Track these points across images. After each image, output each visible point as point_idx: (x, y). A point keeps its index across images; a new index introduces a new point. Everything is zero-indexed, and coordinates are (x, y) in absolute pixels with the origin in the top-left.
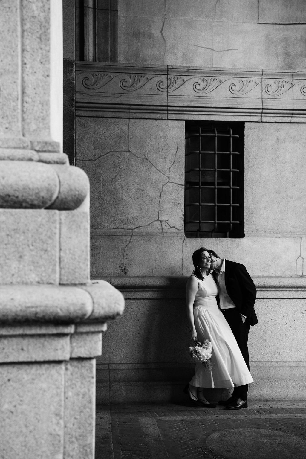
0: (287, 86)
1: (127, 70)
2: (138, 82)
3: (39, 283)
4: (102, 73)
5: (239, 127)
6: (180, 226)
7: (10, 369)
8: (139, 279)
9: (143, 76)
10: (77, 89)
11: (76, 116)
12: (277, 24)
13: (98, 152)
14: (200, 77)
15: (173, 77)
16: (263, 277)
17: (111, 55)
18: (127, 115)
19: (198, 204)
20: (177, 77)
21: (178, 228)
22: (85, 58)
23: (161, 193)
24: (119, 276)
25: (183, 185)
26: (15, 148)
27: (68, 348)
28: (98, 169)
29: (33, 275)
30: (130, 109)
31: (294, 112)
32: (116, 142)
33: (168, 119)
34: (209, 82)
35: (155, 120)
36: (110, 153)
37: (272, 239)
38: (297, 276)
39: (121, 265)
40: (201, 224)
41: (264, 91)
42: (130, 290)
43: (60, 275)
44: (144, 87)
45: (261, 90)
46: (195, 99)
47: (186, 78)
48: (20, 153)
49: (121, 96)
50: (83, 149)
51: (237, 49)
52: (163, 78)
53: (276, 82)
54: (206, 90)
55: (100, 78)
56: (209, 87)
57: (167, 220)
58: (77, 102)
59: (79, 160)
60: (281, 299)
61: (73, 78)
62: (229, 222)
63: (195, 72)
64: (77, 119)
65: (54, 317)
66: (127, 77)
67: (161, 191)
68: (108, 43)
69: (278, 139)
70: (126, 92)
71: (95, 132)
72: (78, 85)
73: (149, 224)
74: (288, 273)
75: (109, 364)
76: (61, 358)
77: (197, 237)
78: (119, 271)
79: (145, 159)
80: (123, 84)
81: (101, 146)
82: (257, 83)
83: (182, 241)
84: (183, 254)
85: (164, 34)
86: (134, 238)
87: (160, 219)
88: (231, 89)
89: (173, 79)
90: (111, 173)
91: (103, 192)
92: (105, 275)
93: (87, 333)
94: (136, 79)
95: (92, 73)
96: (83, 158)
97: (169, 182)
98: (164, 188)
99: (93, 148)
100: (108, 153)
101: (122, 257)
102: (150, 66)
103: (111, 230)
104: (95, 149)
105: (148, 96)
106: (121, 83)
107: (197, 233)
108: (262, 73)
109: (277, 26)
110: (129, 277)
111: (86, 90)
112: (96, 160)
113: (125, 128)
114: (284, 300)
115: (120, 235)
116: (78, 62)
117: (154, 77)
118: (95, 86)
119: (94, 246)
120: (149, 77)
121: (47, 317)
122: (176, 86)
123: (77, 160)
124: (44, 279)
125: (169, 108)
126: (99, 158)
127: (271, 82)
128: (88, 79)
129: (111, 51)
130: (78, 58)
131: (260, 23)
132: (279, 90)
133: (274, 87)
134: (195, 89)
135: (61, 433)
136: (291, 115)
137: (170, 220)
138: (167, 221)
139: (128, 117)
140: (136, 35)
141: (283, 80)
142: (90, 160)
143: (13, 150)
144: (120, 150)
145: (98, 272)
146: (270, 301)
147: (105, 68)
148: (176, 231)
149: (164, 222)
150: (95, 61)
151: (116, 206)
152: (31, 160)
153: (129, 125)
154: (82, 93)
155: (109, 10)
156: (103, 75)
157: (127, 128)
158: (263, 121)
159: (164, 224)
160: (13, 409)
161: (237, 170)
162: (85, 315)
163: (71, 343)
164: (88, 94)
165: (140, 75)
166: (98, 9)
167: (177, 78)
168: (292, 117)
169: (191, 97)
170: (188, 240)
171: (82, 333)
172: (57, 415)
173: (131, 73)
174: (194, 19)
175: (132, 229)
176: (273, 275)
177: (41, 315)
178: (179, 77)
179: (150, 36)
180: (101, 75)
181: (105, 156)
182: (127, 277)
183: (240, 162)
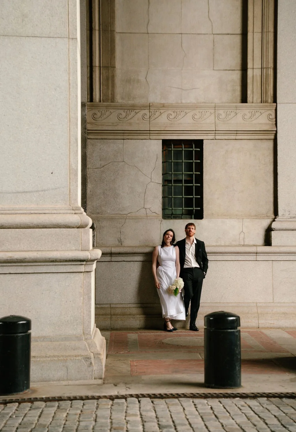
0: (233, 114)
1: (122, 107)
2: (130, 115)
3: (75, 250)
4: (105, 109)
5: (200, 143)
6: (159, 212)
7: (68, 274)
8: (130, 248)
9: (133, 111)
10: (88, 121)
11: (88, 139)
12: (227, 70)
13: (103, 163)
14: (172, 110)
15: (153, 110)
16: (216, 246)
17: (111, 97)
18: (122, 137)
19: (171, 197)
20: (156, 110)
21: (158, 213)
22: (93, 100)
23: (146, 189)
24: (117, 246)
25: (161, 184)
26: (68, 210)
27: (84, 268)
28: (103, 174)
29: (74, 248)
30: (124, 133)
31: (238, 132)
32: (115, 155)
33: (150, 139)
34: (178, 113)
35: (141, 140)
36: (111, 163)
37: (222, 220)
38: (240, 245)
39: (119, 239)
40: (173, 210)
41: (216, 118)
42: (124, 255)
43: (81, 247)
44: (133, 118)
45: (214, 118)
46: (169, 125)
47: (162, 111)
48: (69, 211)
49: (118, 125)
50: (93, 161)
51: (199, 88)
52: (146, 111)
53: (225, 112)
54: (176, 119)
55: (104, 113)
56: (178, 117)
57: (150, 207)
58: (88, 130)
59: (90, 168)
60: (226, 261)
61: (86, 114)
62: (192, 208)
63: (168, 107)
64: (89, 140)
65: (80, 260)
66: (121, 111)
67: (146, 188)
68: (109, 89)
69: (227, 151)
70: (121, 122)
71: (100, 149)
72: (89, 119)
73: (138, 211)
74: (234, 243)
75: (110, 304)
76: (82, 271)
77: (171, 219)
78: (117, 243)
79: (134, 167)
80: (119, 117)
81: (105, 159)
82: (212, 113)
83: (160, 222)
84: (161, 231)
85: (147, 80)
86: (127, 220)
87: (145, 207)
88: (193, 118)
89: (153, 112)
90: (111, 176)
91: (106, 190)
92: (108, 245)
93: (89, 264)
94: (128, 113)
95: (99, 110)
96: (93, 167)
97: (151, 182)
98: (148, 186)
99: (99, 160)
100: (110, 163)
101: (119, 233)
102: (137, 104)
103: (112, 215)
104: (100, 160)
105: (136, 124)
106: (118, 116)
107: (171, 216)
108: (215, 106)
109: (227, 71)
110: (124, 246)
111: (94, 121)
112: (101, 168)
113: (121, 146)
114: (229, 261)
115: (118, 219)
116: (89, 103)
117: (140, 111)
118: (100, 118)
119: (100, 226)
120: (137, 111)
121: (78, 260)
122: (156, 116)
123: (89, 168)
124: (77, 249)
125: (151, 132)
126: (103, 166)
127: (221, 112)
128: (96, 114)
129: (111, 94)
130: (89, 100)
131: (215, 70)
132: (227, 117)
133: (223, 115)
134: (168, 118)
135: (82, 292)
136: (236, 134)
137: (152, 208)
138: (150, 209)
139: (123, 138)
140: (129, 81)
141: (230, 110)
142: (97, 168)
143: (67, 211)
144: (117, 161)
145: (103, 244)
146: (218, 263)
147: (107, 106)
148: (156, 215)
149: (148, 209)
150: (101, 102)
151: (115, 199)
152: (72, 213)
153: (123, 143)
154: (91, 123)
155: (109, 67)
156: (106, 111)
157: (122, 146)
158: (216, 138)
159: (148, 211)
160: (69, 285)
161: (198, 173)
162: (88, 259)
163: (85, 267)
164: (96, 124)
165: (131, 110)
166: (102, 67)
167: (156, 112)
168: (236, 135)
169: (166, 124)
170: (165, 221)
171: (88, 264)
172: (81, 287)
173: (125, 109)
174: (169, 68)
175: (126, 214)
176: (223, 245)
177: (76, 259)
178: (157, 110)
179: (138, 81)
180: (104, 111)
181: (107, 165)
182: (122, 247)
183: (200, 167)
